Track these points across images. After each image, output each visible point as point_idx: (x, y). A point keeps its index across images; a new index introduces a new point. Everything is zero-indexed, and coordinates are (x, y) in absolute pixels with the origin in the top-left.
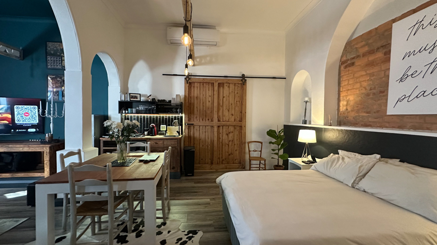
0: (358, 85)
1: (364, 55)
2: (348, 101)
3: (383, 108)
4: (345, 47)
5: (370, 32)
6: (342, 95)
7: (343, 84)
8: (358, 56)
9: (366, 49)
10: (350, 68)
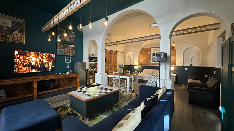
0: (145, 57)
1: (146, 52)
2: (142, 60)
3: (150, 62)
4: (141, 49)
5: (147, 48)
6: (141, 59)
7: (141, 57)
8: (144, 52)
9: (146, 51)
10: (143, 54)
